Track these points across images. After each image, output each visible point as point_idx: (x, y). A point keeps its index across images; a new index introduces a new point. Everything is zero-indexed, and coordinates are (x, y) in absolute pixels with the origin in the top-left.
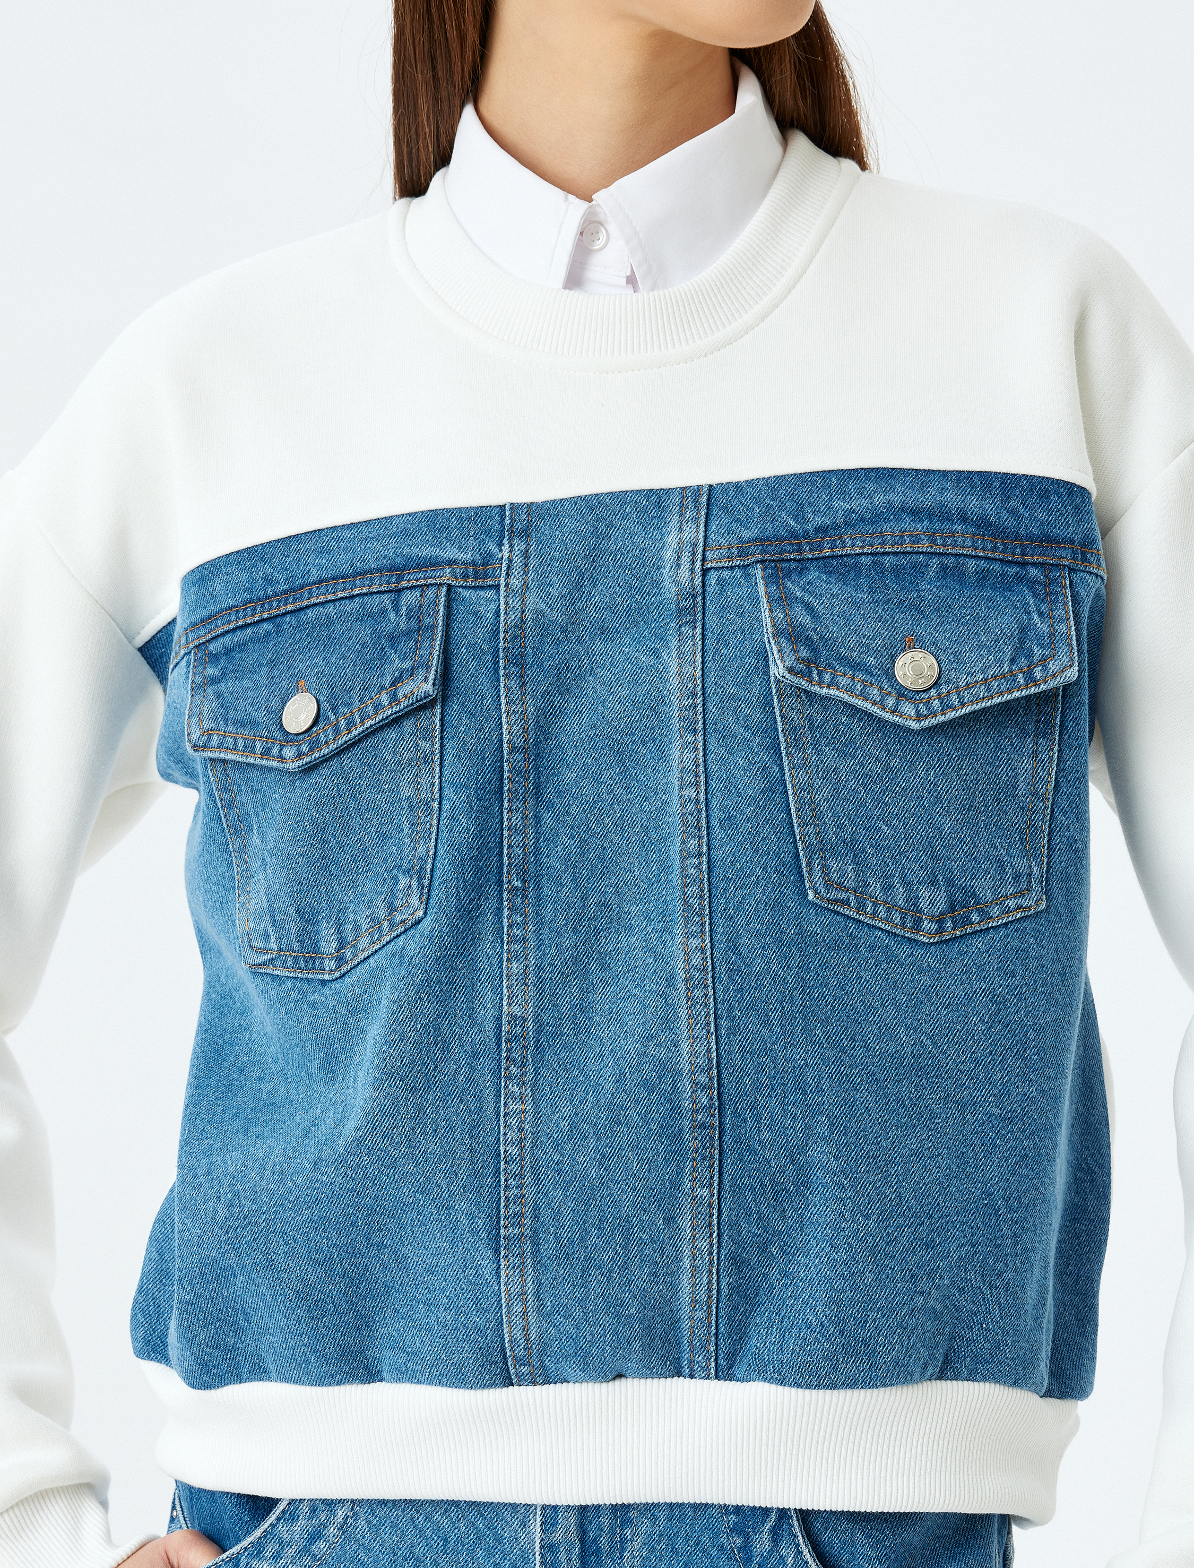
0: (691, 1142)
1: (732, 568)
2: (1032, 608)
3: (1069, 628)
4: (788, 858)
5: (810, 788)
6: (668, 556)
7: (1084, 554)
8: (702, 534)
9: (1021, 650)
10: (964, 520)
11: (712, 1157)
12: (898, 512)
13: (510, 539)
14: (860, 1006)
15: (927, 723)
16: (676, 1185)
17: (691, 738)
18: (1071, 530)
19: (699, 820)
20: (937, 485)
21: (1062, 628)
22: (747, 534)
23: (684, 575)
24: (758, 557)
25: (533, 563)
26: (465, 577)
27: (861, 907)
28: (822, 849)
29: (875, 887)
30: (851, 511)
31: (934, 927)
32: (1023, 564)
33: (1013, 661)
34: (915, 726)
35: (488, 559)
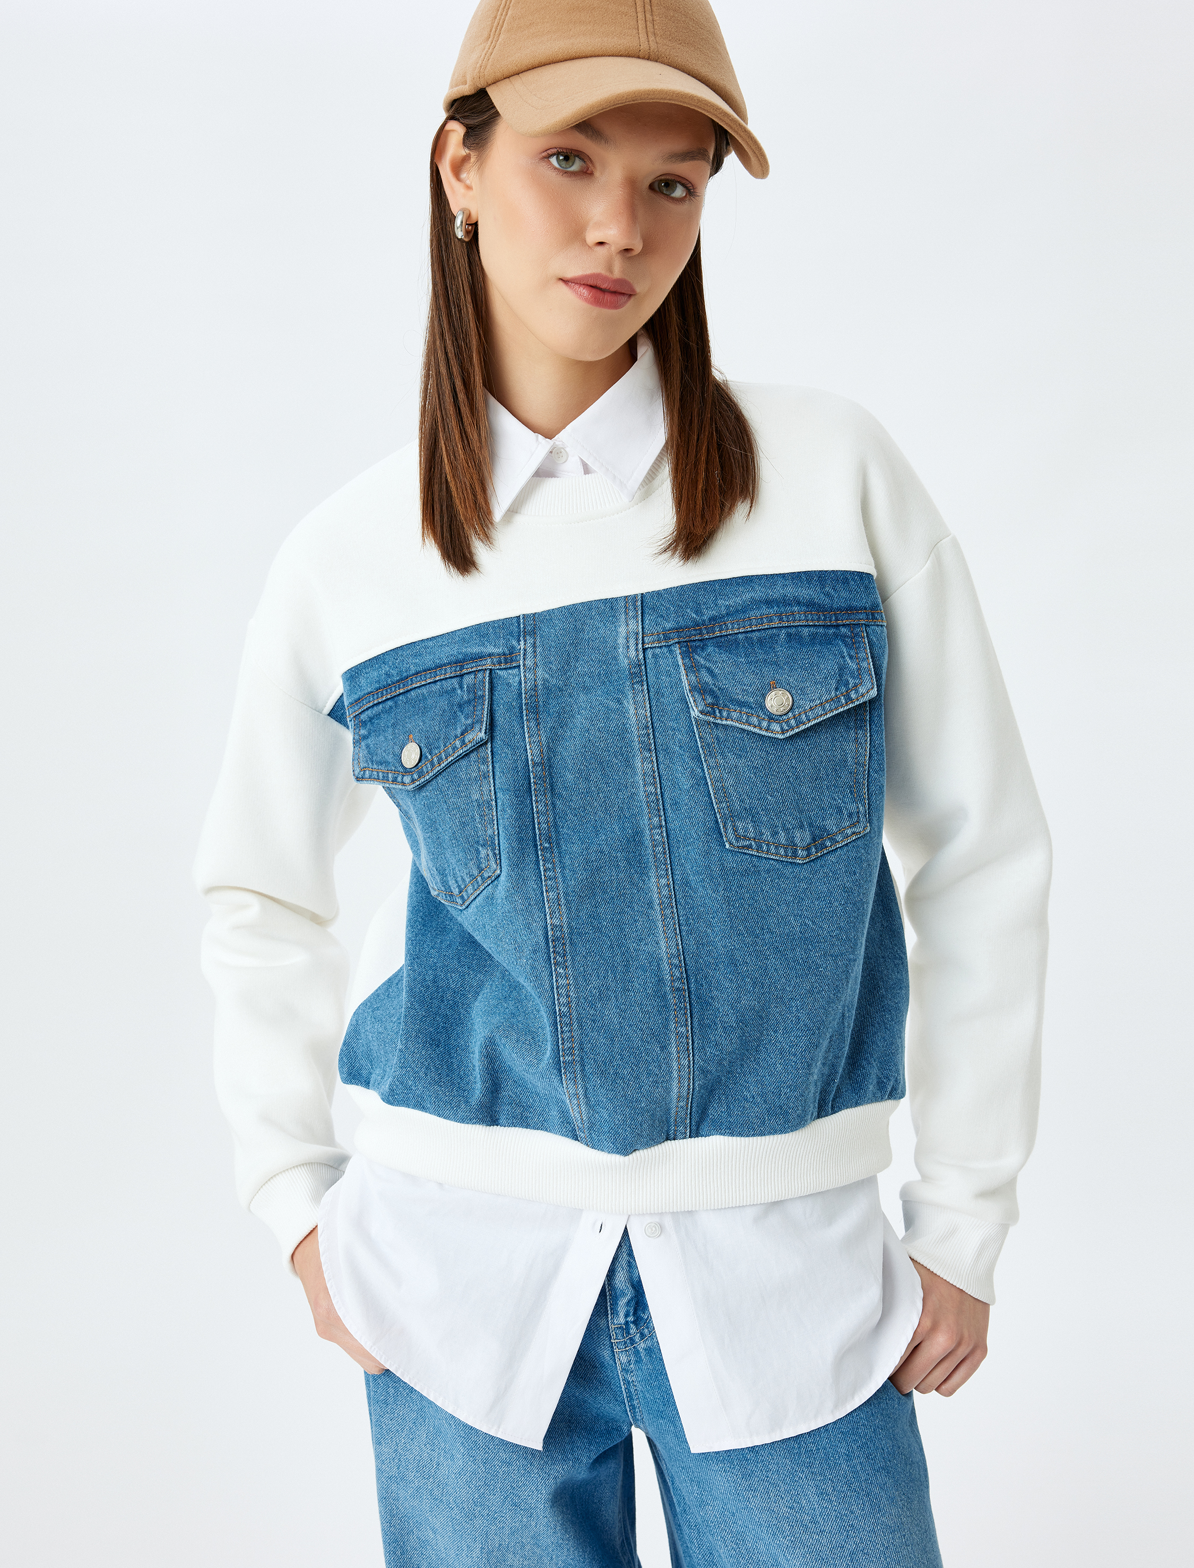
0: (672, 999)
1: (661, 647)
2: (846, 654)
3: (869, 664)
4: (712, 824)
5: (721, 779)
6: (621, 641)
7: (873, 615)
8: (640, 627)
9: (841, 682)
10: (799, 603)
11: (685, 1008)
12: (756, 603)
13: (524, 637)
14: (764, 908)
15: (788, 735)
16: (666, 1026)
17: (648, 755)
18: (864, 602)
19: (658, 805)
20: (780, 583)
21: (864, 664)
22: (668, 625)
23: (632, 653)
24: (677, 640)
25: (538, 650)
26: (500, 663)
27: (759, 848)
28: (733, 816)
29: (767, 835)
30: (729, 606)
31: (805, 853)
32: (837, 626)
33: (837, 689)
34: (781, 737)
35: (512, 650)
